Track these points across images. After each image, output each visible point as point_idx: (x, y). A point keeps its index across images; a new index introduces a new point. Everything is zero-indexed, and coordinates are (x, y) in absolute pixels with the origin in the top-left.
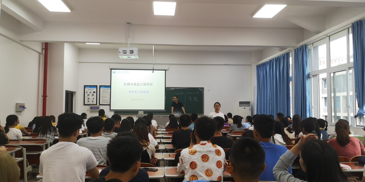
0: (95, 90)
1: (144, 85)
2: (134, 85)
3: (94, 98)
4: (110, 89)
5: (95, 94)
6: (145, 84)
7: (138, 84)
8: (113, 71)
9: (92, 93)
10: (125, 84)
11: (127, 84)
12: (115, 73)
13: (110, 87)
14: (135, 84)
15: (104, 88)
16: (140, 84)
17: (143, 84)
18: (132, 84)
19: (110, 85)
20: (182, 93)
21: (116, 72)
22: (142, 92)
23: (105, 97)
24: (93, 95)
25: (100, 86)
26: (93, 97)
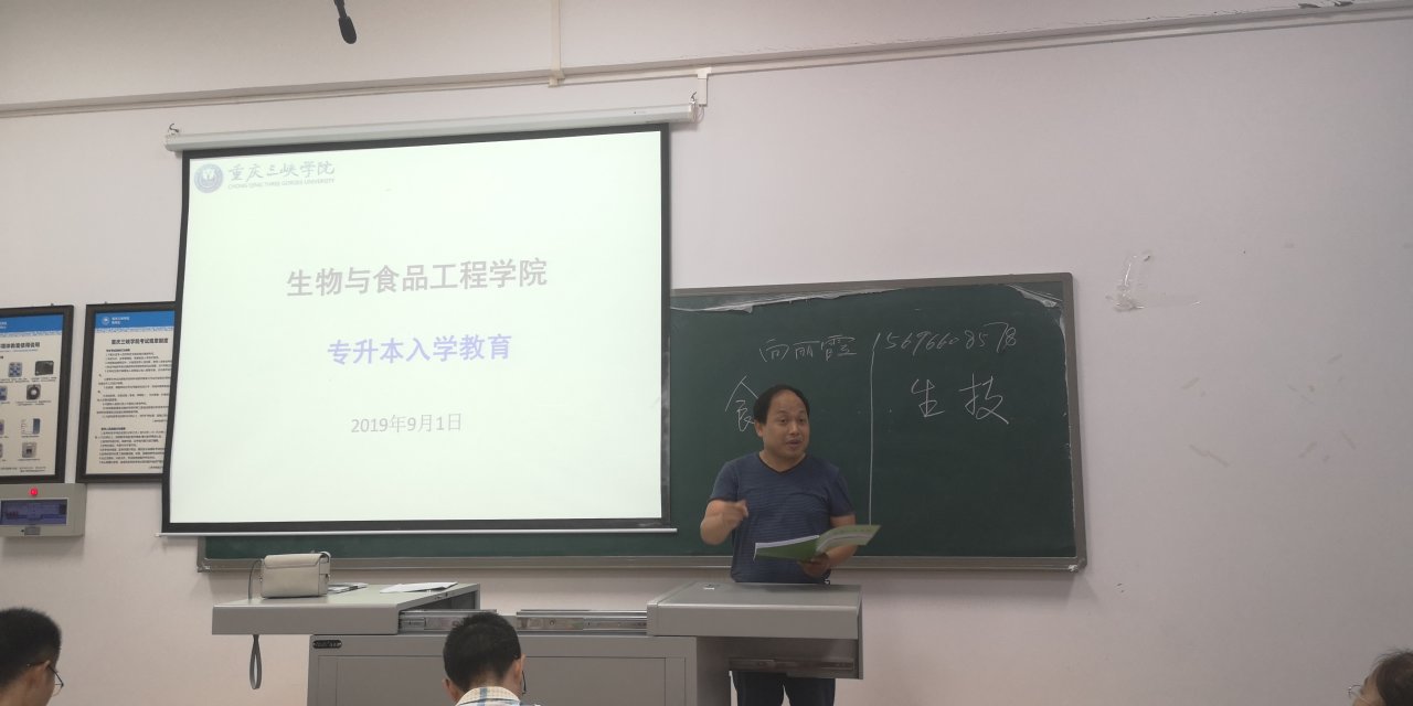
0: (49, 345)
1: (466, 277)
2: (374, 284)
3: (37, 422)
4: (168, 333)
5: (50, 387)
6: (473, 275)
7: (416, 279)
8: (199, 174)
9: (29, 372)
10: (298, 280)
11: (313, 282)
12: (214, 183)
13: (171, 314)
14: (386, 278)
15: (124, 325)
16: (434, 277)
17: (454, 276)
18: (359, 280)
19: (172, 298)
20: (834, 338)
21: (228, 178)
22: (445, 347)
23: (129, 411)
24: (33, 394)
25: (94, 312)
26: (34, 410)
